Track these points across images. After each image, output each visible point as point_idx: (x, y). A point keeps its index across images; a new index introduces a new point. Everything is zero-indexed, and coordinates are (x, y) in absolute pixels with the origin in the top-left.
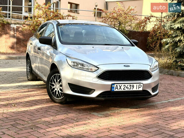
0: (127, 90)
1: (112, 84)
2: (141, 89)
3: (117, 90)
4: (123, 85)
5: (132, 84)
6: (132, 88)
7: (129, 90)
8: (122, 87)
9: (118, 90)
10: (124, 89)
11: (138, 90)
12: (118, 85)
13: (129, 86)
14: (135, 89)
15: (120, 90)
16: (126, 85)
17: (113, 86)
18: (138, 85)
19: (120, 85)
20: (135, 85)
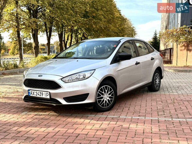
0: (38, 96)
1: (29, 90)
2: (48, 97)
3: (31, 95)
4: (35, 91)
5: (41, 92)
6: (42, 95)
7: (40, 96)
8: (35, 94)
9: (33, 96)
10: (36, 95)
11: (46, 97)
12: (32, 91)
13: (39, 93)
14: (44, 96)
15: (34, 96)
16: (38, 92)
17: (29, 91)
18: (46, 93)
19: (34, 91)
20: (44, 93)
